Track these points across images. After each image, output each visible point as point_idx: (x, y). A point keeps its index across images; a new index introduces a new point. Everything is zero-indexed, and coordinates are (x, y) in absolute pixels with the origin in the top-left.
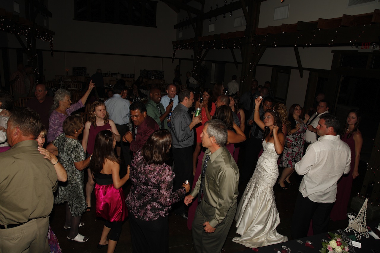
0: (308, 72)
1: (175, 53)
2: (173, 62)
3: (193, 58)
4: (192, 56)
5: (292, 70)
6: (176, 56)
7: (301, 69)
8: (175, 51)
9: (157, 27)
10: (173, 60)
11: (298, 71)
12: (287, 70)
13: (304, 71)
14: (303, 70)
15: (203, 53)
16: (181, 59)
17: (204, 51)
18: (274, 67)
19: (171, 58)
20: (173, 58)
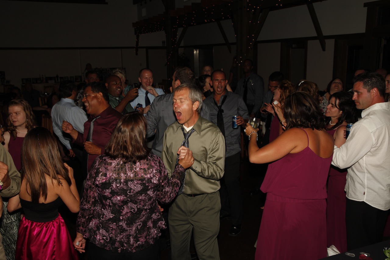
0: (333, 41)
1: (138, 40)
2: (137, 54)
3: (166, 46)
4: (163, 42)
5: (310, 42)
6: (140, 45)
7: (321, 38)
8: (138, 38)
9: (107, 3)
10: (137, 51)
11: (317, 42)
12: (302, 43)
13: (327, 41)
14: (325, 40)
15: (179, 34)
16: (147, 48)
17: (180, 30)
18: (282, 41)
19: (133, 48)
20: (137, 48)
